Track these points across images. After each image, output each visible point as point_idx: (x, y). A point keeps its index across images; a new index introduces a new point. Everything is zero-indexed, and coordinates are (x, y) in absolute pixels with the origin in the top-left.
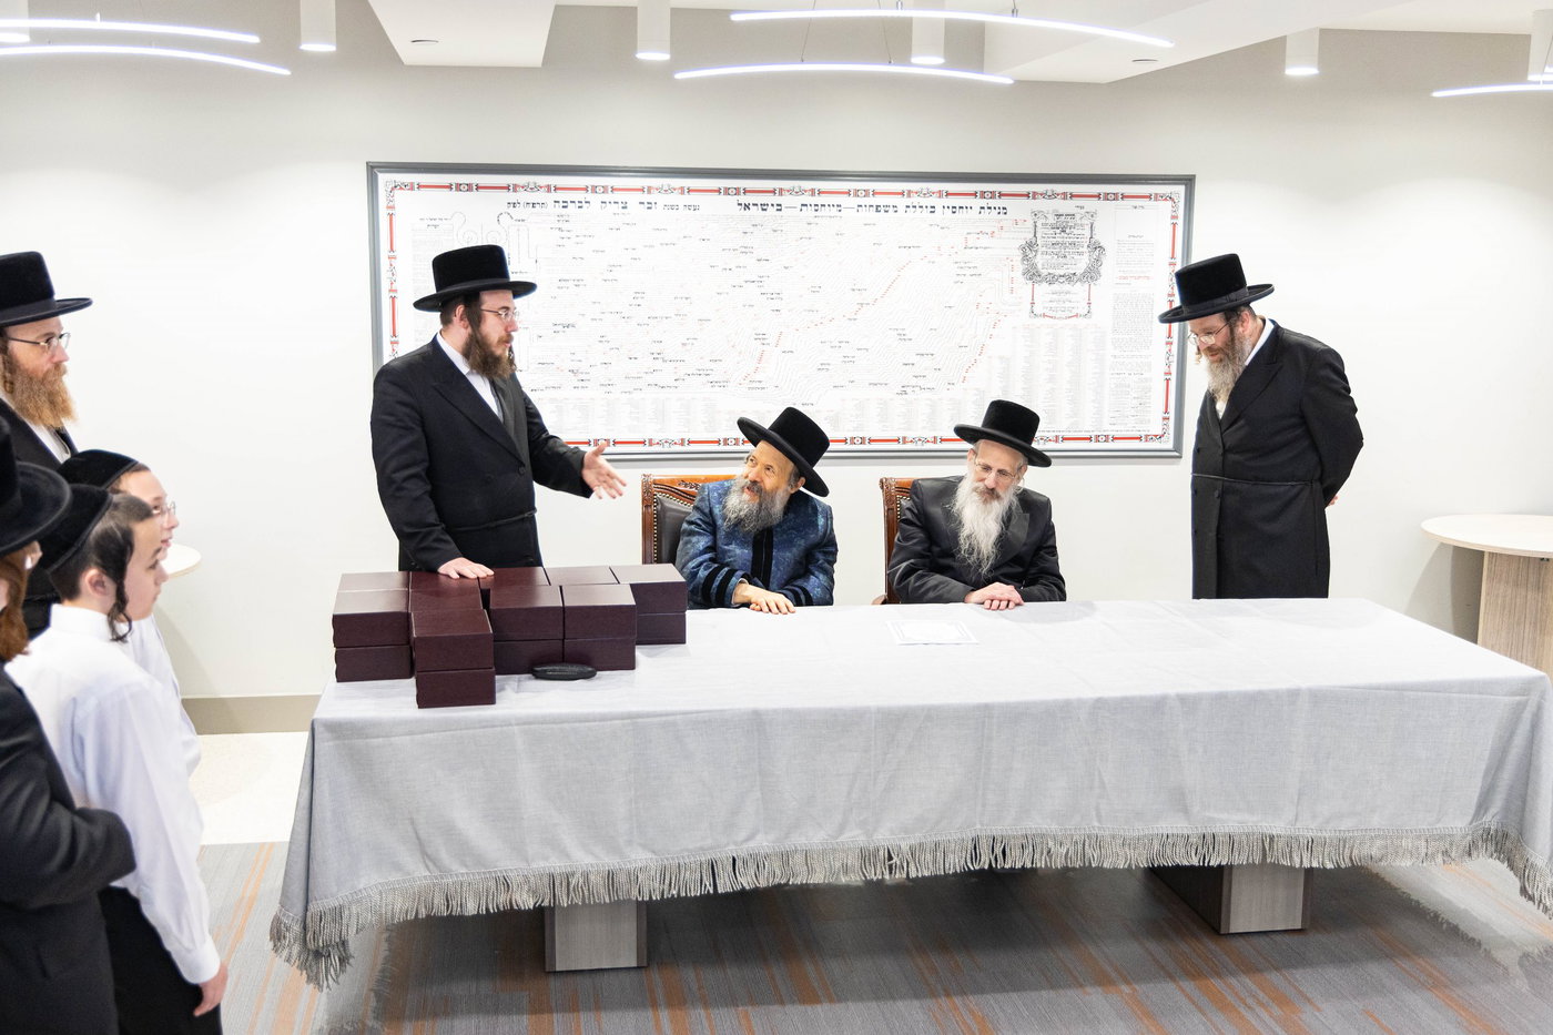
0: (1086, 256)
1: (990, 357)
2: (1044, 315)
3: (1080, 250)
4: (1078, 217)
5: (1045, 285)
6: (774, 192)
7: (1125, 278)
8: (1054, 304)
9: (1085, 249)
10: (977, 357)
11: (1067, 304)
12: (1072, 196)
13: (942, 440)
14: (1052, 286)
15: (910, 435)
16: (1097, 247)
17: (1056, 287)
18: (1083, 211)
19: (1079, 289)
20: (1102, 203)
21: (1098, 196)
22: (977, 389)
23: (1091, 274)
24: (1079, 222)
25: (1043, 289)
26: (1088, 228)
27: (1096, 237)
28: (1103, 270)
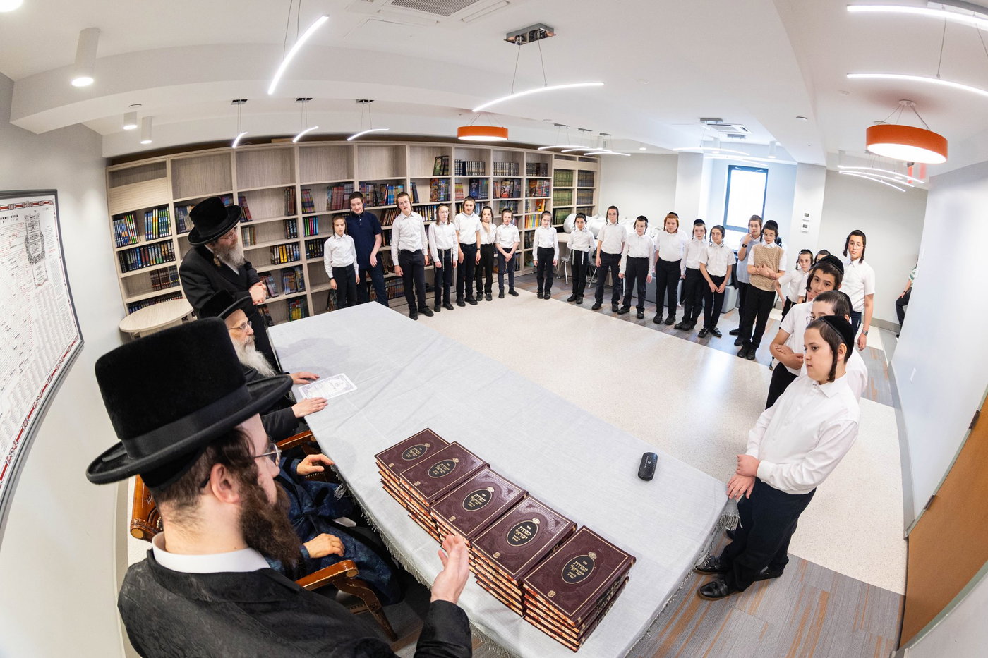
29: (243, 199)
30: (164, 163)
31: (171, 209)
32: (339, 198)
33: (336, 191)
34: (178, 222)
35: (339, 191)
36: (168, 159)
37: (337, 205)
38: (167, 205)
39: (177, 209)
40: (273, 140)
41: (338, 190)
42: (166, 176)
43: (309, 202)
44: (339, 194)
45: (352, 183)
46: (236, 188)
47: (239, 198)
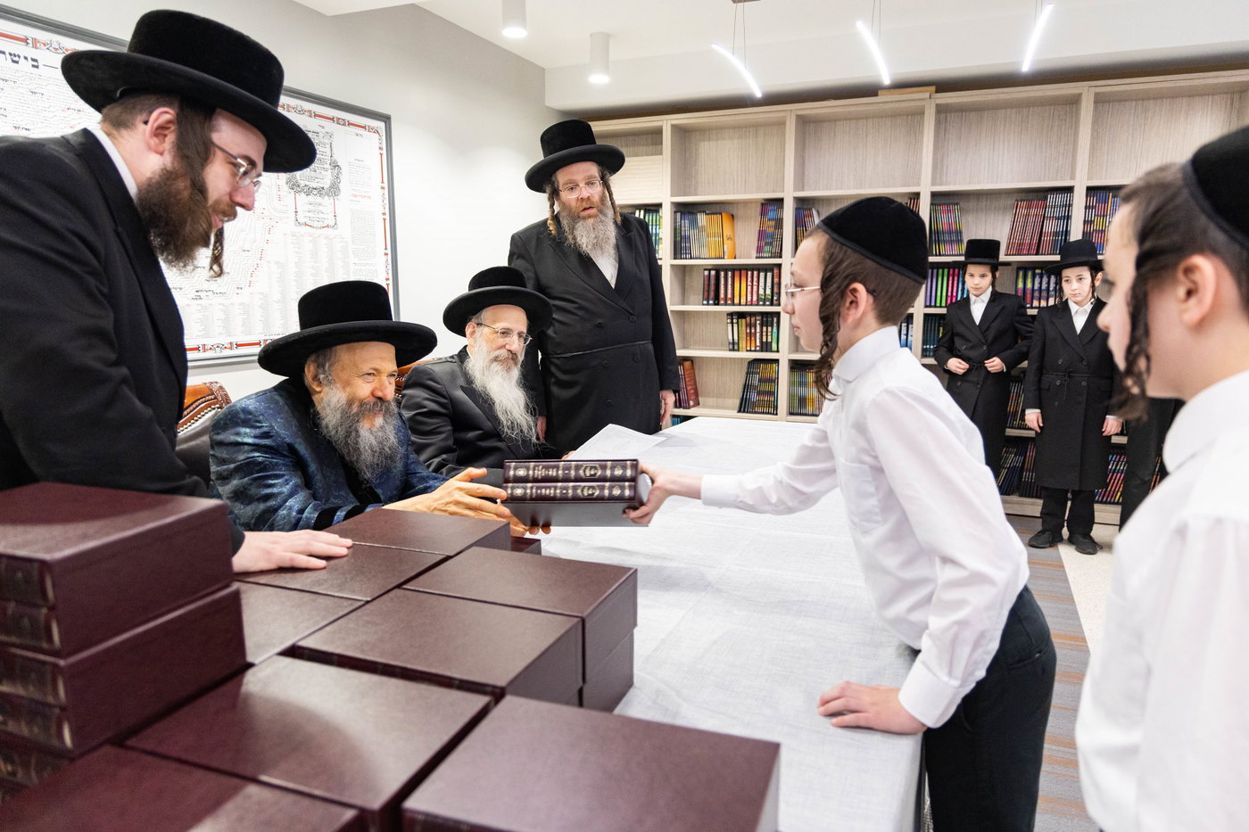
0: (330, 171)
1: (268, 262)
2: (306, 225)
3: (326, 166)
4: (321, 135)
5: (303, 195)
6: (25, 40)
7: (356, 196)
8: (311, 215)
9: (328, 166)
10: (259, 262)
11: (321, 215)
12: (316, 115)
13: (238, 345)
14: (310, 197)
15: (209, 342)
16: (335, 166)
17: (311, 198)
18: (324, 131)
19: (327, 201)
20: (335, 125)
21: (332, 119)
22: (262, 293)
23: (334, 190)
24: (322, 140)
25: (302, 197)
26: (328, 150)
27: (335, 157)
28: (342, 186)
29: (807, 213)
30: (658, 132)
31: (666, 214)
32: (1029, 229)
33: (1024, 212)
34: (678, 239)
35: (1033, 211)
36: (666, 123)
37: (1020, 245)
38: (660, 205)
39: (679, 215)
40: (880, 92)
41: (1029, 207)
42: (661, 154)
43: (950, 232)
44: (1031, 219)
45: (1070, 190)
46: (792, 188)
47: (797, 210)
